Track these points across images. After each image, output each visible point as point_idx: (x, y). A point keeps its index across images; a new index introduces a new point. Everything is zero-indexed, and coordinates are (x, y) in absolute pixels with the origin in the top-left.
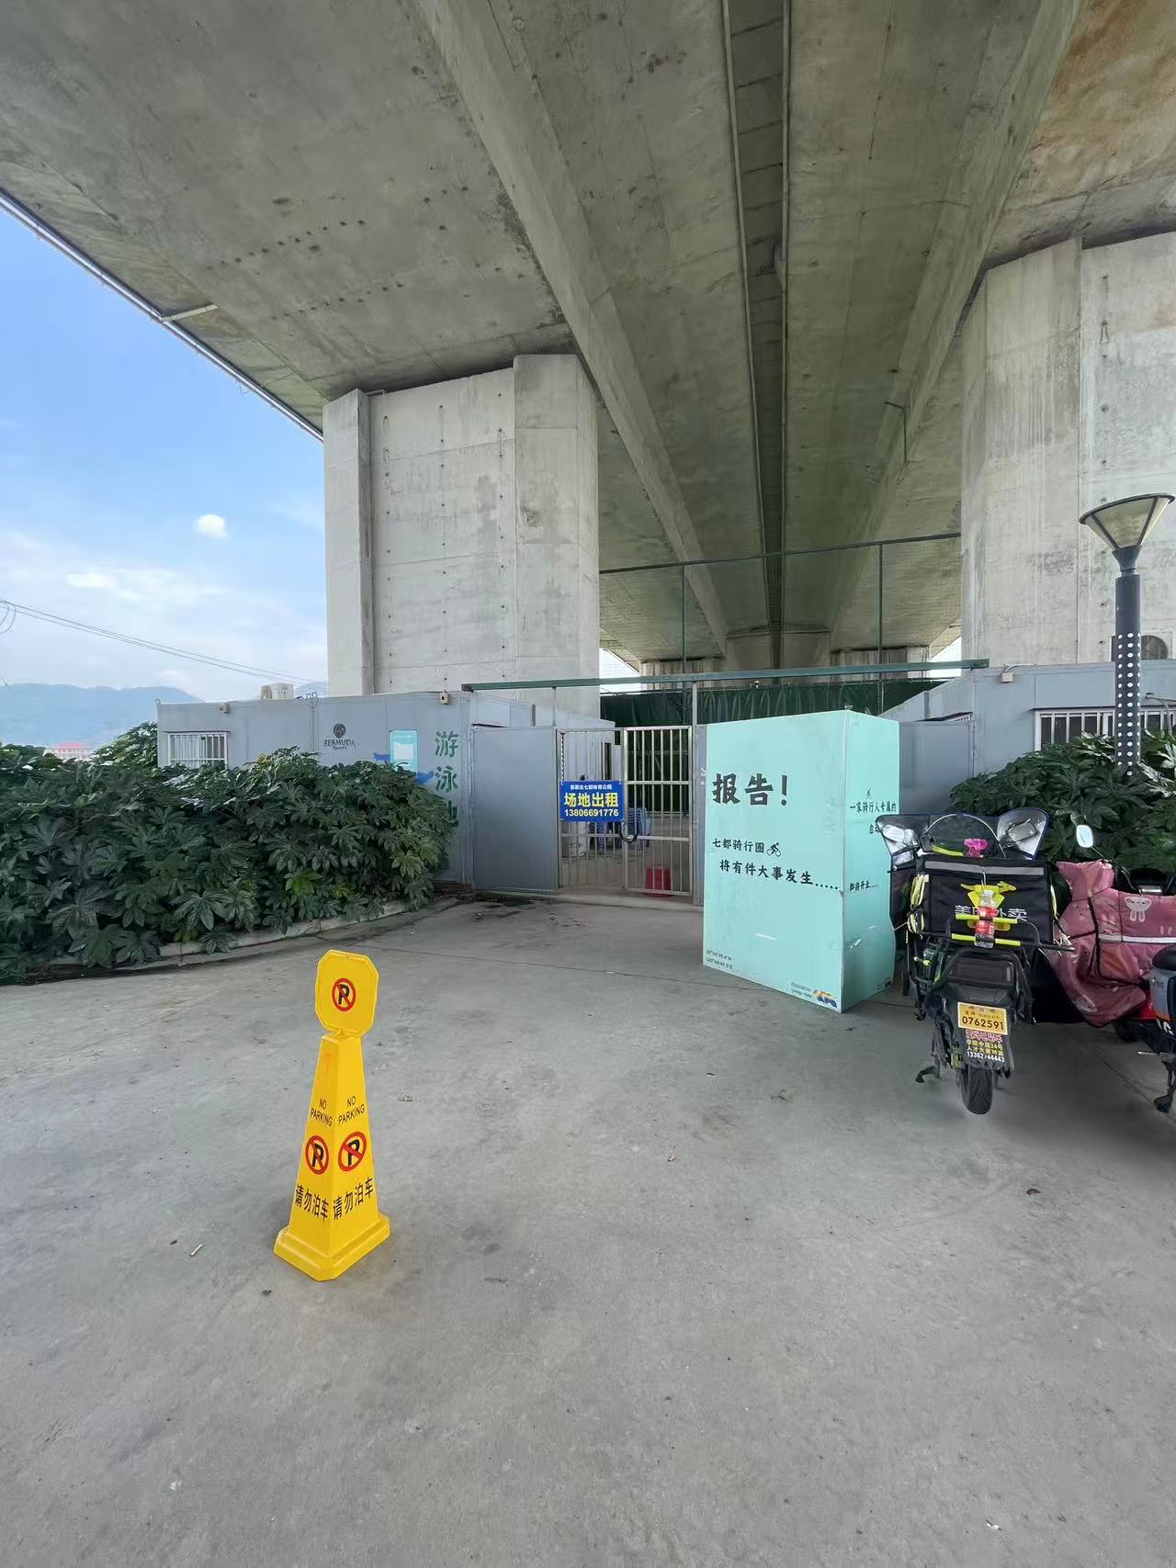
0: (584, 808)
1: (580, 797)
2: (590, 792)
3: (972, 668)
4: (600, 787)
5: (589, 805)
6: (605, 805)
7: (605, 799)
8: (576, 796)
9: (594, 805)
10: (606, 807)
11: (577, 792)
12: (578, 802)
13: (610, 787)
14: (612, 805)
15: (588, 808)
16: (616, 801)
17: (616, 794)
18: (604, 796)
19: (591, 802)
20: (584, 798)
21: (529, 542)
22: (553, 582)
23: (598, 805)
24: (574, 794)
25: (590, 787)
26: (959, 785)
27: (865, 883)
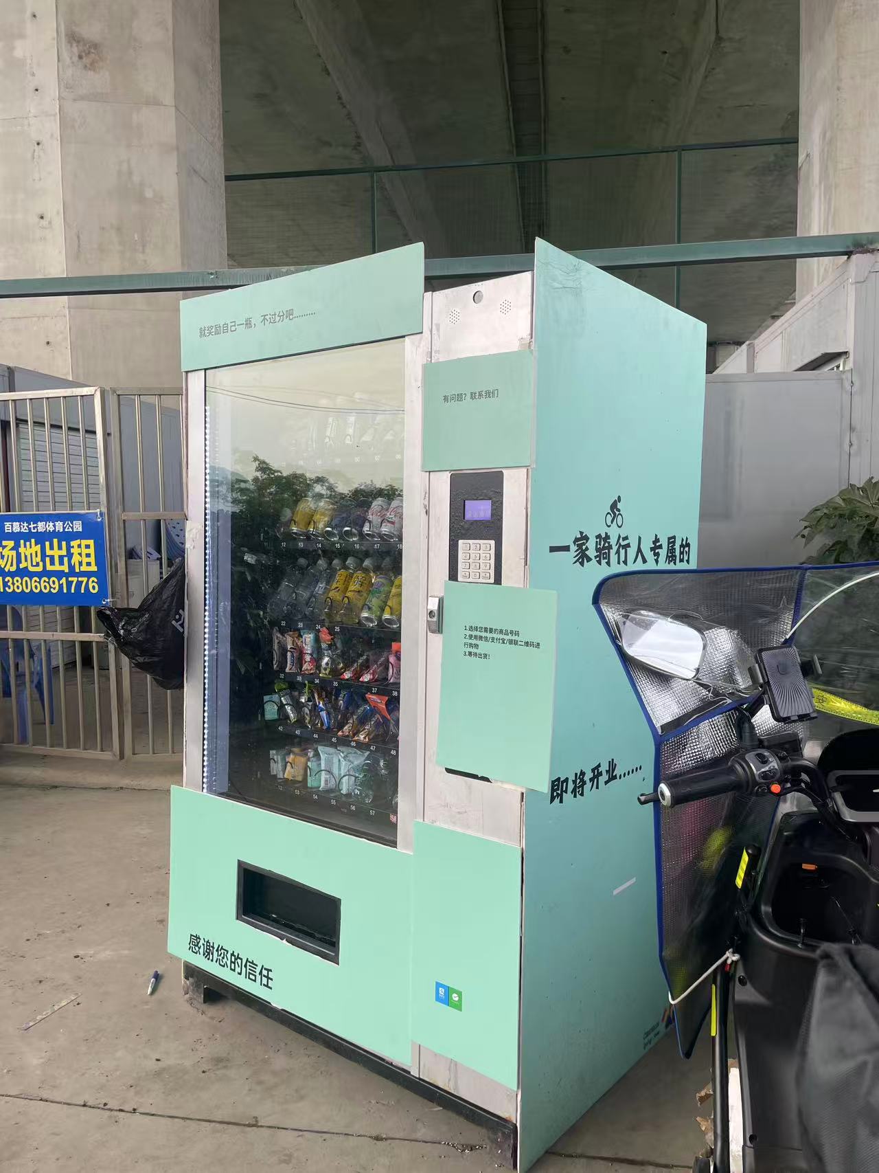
0: (31, 575)
1: (22, 550)
2: (41, 538)
3: (849, 254)
4: (59, 526)
5: (40, 569)
6: (71, 567)
7: (70, 555)
8: (16, 548)
9: (49, 568)
10: (72, 572)
11: (16, 537)
12: (19, 562)
13: (78, 526)
14: (84, 568)
15: (40, 575)
16: (92, 560)
17: (91, 542)
18: (69, 547)
19: (43, 560)
20: (31, 550)
21: (82, 98)
22: (130, 173)
23: (57, 567)
24: (11, 544)
25: (41, 526)
26: (827, 505)
27: (604, 768)
